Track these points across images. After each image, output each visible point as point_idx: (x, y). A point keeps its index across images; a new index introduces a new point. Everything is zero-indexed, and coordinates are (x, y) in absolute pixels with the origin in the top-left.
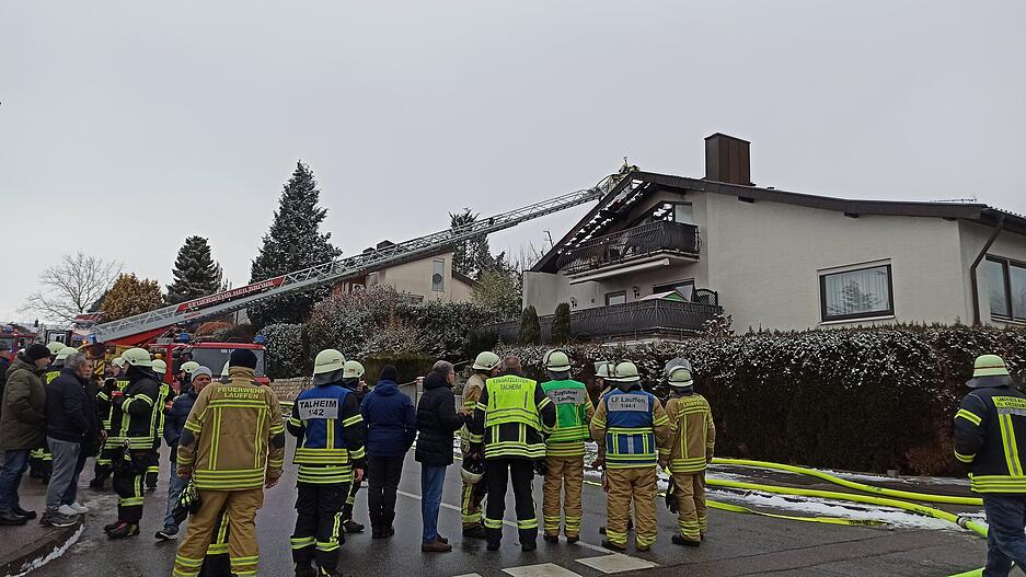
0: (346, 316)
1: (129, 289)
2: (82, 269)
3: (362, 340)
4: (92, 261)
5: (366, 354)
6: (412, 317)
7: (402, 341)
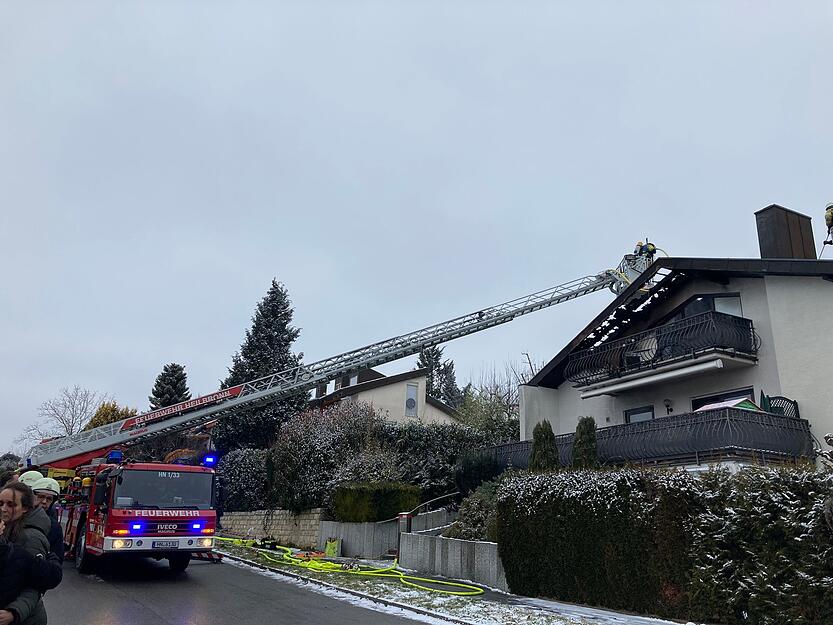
0: (315, 437)
1: (110, 417)
2: (77, 402)
3: (332, 466)
4: (87, 395)
5: (338, 483)
6: (391, 439)
7: (379, 467)
